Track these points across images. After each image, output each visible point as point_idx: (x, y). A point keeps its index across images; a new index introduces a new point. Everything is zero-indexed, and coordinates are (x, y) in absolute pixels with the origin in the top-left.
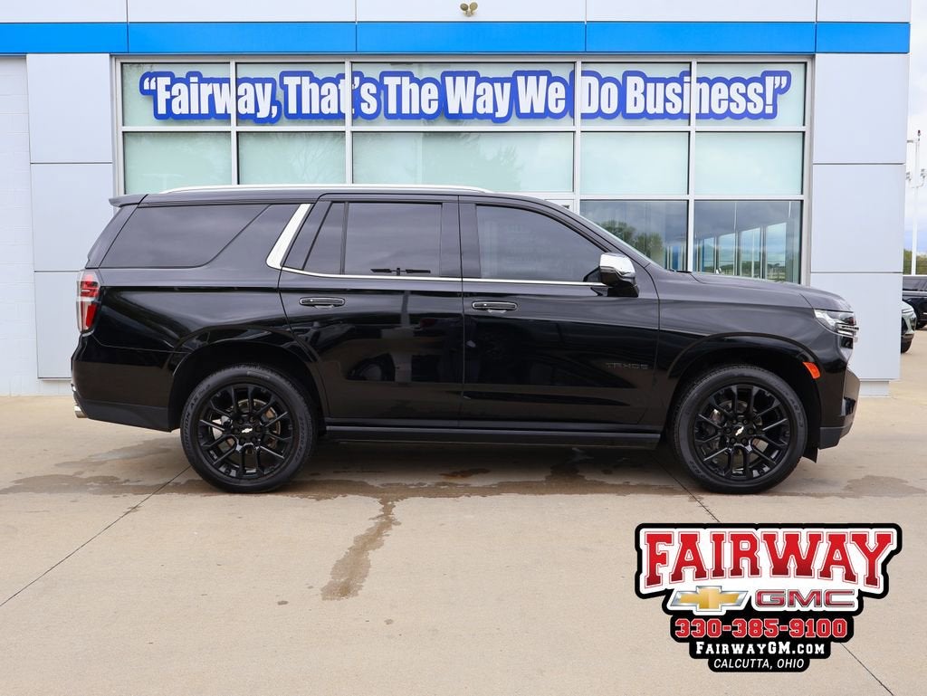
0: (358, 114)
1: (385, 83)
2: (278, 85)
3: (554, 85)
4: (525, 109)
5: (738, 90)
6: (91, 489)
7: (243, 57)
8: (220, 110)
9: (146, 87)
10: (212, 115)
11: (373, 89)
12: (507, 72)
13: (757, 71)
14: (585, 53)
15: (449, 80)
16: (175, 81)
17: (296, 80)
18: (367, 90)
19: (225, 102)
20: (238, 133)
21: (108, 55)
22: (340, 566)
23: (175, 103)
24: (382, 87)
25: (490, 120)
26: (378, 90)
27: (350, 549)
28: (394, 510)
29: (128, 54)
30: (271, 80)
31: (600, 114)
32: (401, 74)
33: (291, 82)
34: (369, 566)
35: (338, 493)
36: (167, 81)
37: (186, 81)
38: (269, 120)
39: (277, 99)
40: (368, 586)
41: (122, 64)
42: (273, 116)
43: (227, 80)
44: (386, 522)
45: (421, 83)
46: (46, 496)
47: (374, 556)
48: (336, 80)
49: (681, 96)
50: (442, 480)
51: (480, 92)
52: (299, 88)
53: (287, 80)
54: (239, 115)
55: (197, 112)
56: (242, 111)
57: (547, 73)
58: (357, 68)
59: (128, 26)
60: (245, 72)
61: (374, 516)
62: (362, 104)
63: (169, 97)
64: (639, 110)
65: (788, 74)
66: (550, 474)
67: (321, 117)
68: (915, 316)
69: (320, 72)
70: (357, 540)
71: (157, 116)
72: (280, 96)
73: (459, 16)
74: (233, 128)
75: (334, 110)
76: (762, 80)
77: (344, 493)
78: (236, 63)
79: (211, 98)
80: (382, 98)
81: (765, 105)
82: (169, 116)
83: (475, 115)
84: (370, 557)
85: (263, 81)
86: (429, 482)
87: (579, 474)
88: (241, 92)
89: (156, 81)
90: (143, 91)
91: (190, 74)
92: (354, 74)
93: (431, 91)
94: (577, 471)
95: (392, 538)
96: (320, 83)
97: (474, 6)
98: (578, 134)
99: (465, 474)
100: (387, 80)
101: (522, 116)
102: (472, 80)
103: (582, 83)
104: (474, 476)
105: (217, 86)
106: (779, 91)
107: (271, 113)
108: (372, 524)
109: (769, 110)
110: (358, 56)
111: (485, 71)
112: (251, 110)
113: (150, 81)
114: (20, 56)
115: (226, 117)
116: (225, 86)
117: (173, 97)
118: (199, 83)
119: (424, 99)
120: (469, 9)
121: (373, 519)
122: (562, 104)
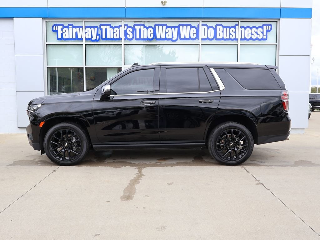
0: (126, 38)
1: (135, 28)
2: (99, 28)
3: (193, 29)
4: (182, 37)
5: (254, 30)
6: (39, 164)
7: (87, 19)
8: (79, 37)
9: (54, 29)
10: (77, 39)
11: (131, 30)
12: (176, 24)
13: (260, 24)
14: (203, 18)
15: (157, 27)
16: (64, 27)
17: (105, 27)
18: (129, 30)
19: (81, 34)
20: (85, 45)
21: (41, 18)
22: (126, 190)
23: (64, 35)
24: (134, 29)
25: (171, 41)
26: (133, 31)
27: (129, 184)
28: (142, 171)
29: (48, 18)
30: (97, 27)
31: (208, 38)
32: (141, 25)
33: (104, 28)
34: (136, 190)
35: (123, 166)
36: (61, 27)
37: (68, 27)
38: (96, 40)
39: (99, 33)
40: (137, 196)
41: (46, 21)
42: (98, 39)
43: (82, 27)
44: (140, 175)
45: (147, 28)
46: (24, 167)
47: (137, 186)
48: (119, 27)
49: (235, 32)
50: (157, 161)
51: (167, 31)
52: (106, 30)
53: (102, 27)
54: (86, 39)
55: (72, 38)
56: (87, 37)
57: (190, 25)
58: (126, 23)
59: (48, 8)
60: (88, 24)
61: (136, 173)
62: (128, 35)
63: (62, 33)
64: (221, 37)
65: (271, 25)
66: (193, 159)
67: (114, 39)
68: (311, 107)
69: (113, 24)
70: (131, 181)
71: (58, 39)
72: (100, 32)
73: (161, 6)
74: (84, 43)
75: (118, 37)
76: (262, 27)
77: (125, 166)
78: (85, 21)
79: (76, 33)
80: (134, 33)
81: (263, 35)
82: (62, 39)
83: (166, 39)
84: (136, 187)
85: (94, 27)
86: (153, 162)
87: (203, 159)
88: (86, 31)
89: (58, 27)
90: (53, 31)
91: (69, 25)
92: (125, 25)
93: (151, 31)
94: (203, 158)
95: (142, 181)
96: (113, 28)
97: (165, 2)
98: (200, 45)
99: (165, 159)
100: (136, 27)
101: (181, 39)
102: (165, 27)
103: (202, 28)
104: (168, 160)
105: (78, 29)
106: (268, 31)
107: (97, 38)
108: (135, 176)
109: (265, 37)
110: (126, 19)
111: (169, 24)
112: (90, 37)
113: (55, 27)
114: (12, 18)
115: (81, 39)
116: (81, 29)
117: (63, 33)
118: (72, 28)
119: (149, 33)
120: (164, 3)
121: (136, 174)
122: (195, 35)
